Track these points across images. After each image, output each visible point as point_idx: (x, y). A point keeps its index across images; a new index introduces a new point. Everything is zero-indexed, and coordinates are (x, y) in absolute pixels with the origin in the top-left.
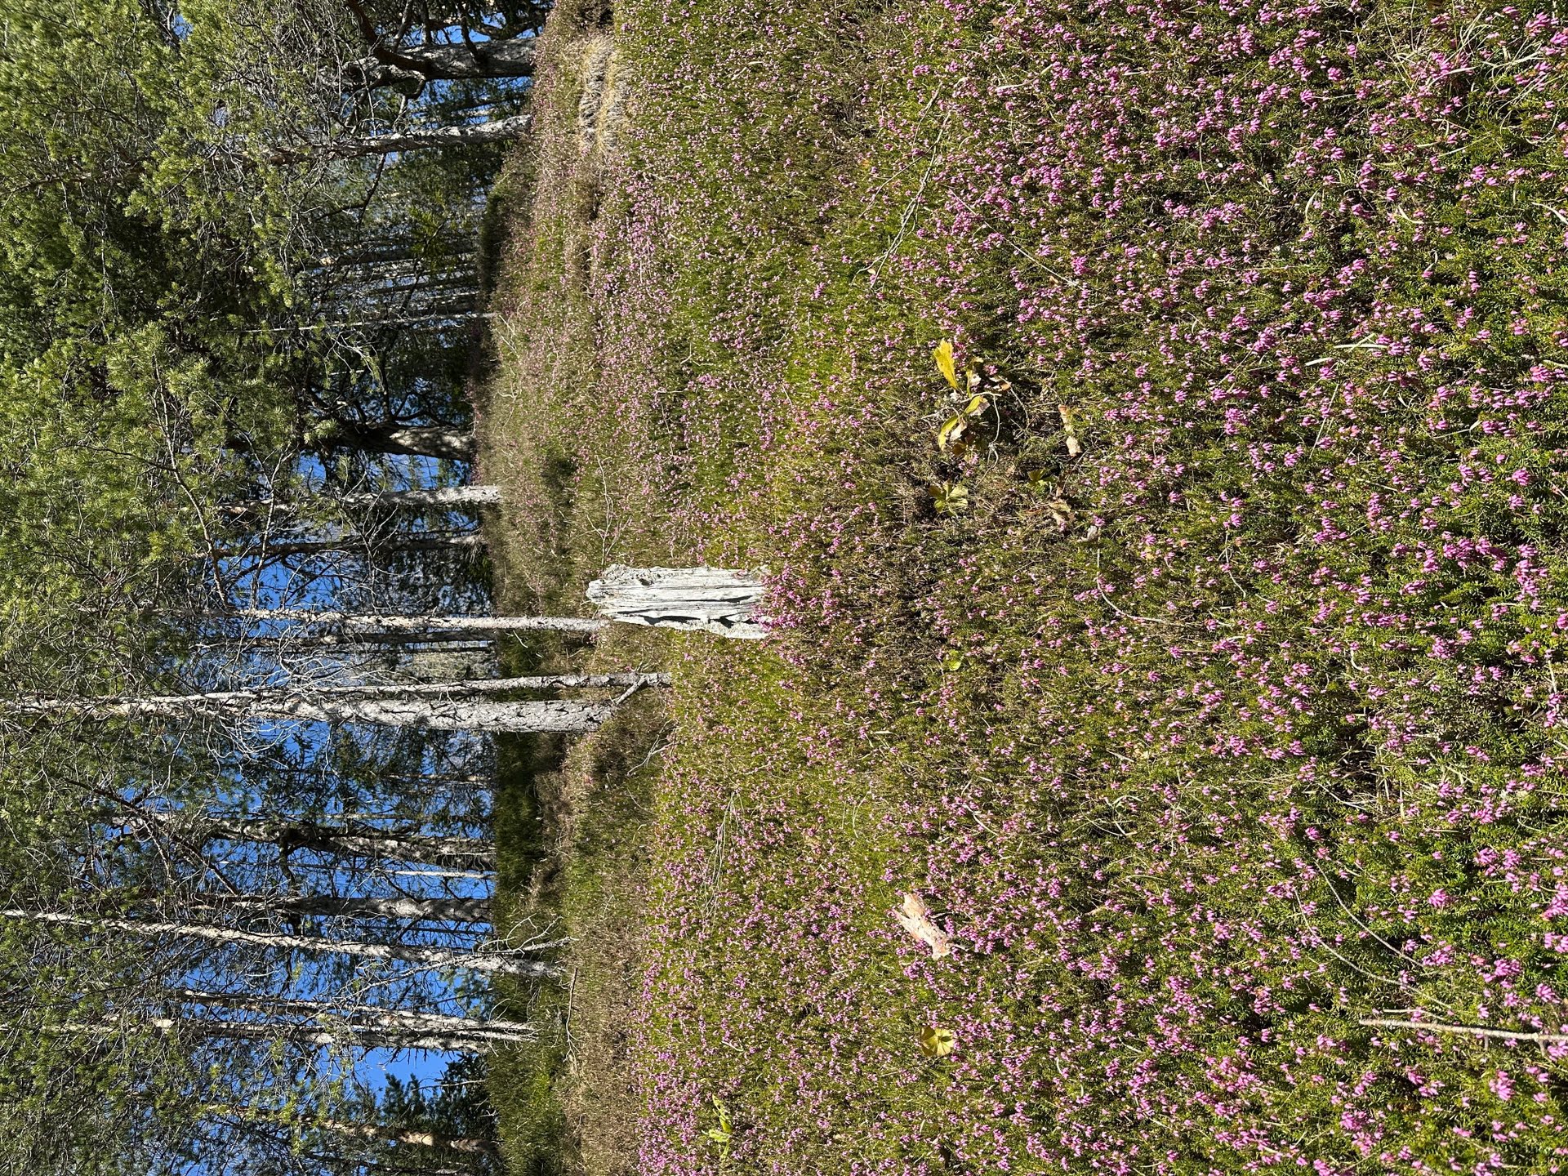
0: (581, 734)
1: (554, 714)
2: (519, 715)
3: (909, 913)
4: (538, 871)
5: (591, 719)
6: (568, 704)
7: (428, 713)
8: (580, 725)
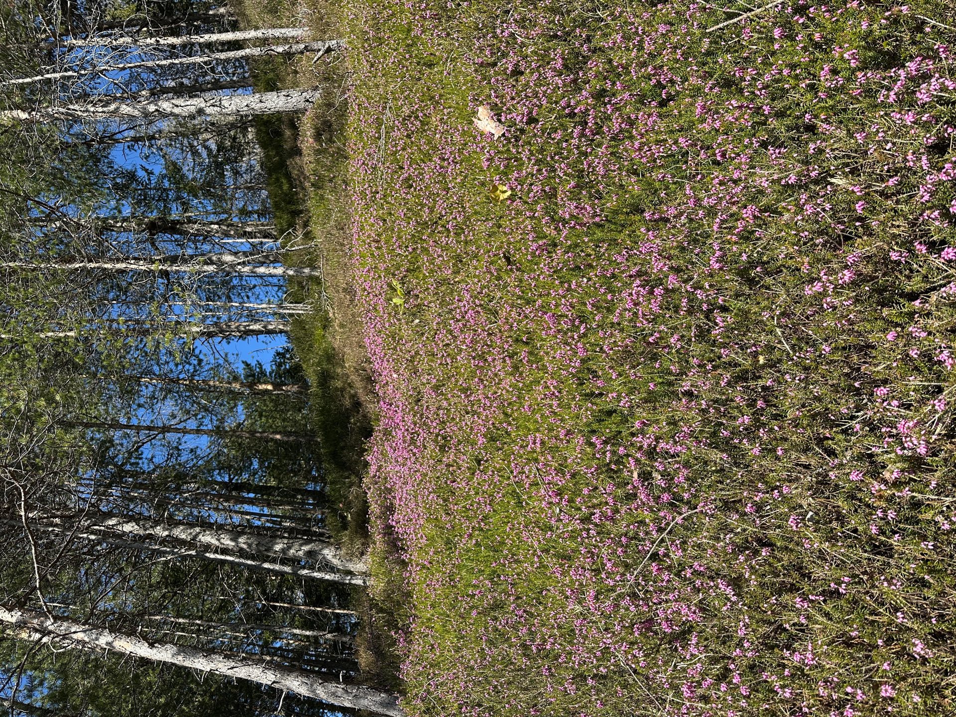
0: (304, 111)
1: (283, 98)
2: (261, 101)
3: (481, 117)
4: (299, 221)
5: (308, 101)
6: (291, 92)
7: (203, 105)
8: (302, 105)
